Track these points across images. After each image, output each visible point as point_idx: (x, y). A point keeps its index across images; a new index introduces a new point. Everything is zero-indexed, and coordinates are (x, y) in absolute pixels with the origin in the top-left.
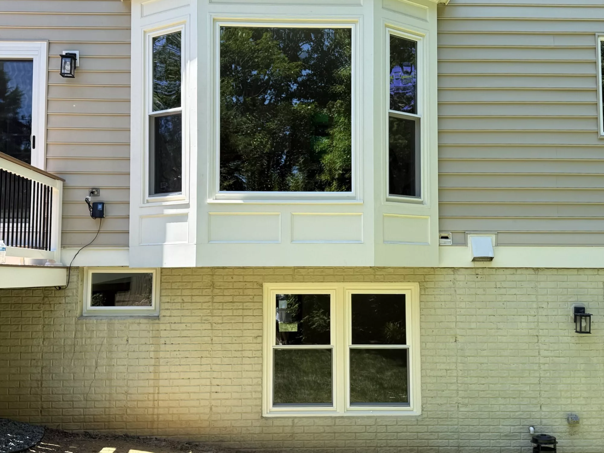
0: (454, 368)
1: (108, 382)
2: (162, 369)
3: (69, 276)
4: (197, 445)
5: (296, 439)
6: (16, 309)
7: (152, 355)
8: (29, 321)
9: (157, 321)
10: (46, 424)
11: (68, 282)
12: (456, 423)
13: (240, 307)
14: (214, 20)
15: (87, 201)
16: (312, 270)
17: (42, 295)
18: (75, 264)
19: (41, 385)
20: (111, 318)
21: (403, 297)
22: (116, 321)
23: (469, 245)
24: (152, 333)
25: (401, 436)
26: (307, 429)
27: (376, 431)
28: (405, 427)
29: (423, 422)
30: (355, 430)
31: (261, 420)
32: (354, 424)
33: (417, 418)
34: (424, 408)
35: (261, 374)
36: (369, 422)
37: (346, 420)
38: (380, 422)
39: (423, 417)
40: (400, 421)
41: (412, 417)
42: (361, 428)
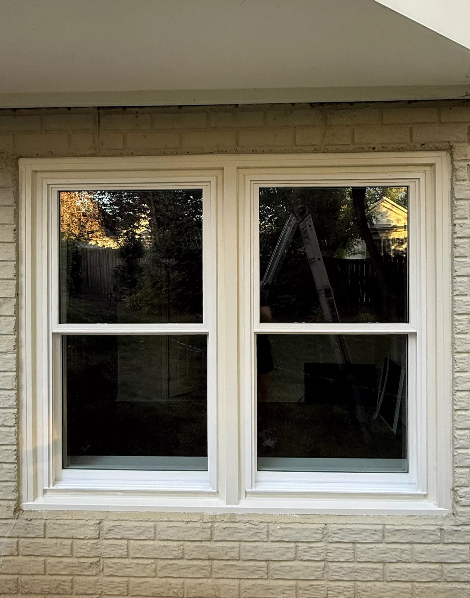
25: (394, 572)
26: (137, 548)
27: (324, 557)
28: (407, 546)
29: (457, 534)
30: (268, 554)
31: (14, 522)
32: (264, 537)
33: (439, 523)
34: (461, 498)
35: (14, 398)
36: (306, 533)
37: (243, 527)
38: (336, 534)
39: (459, 523)
40: (392, 532)
41: (425, 522)
42: (283, 548)
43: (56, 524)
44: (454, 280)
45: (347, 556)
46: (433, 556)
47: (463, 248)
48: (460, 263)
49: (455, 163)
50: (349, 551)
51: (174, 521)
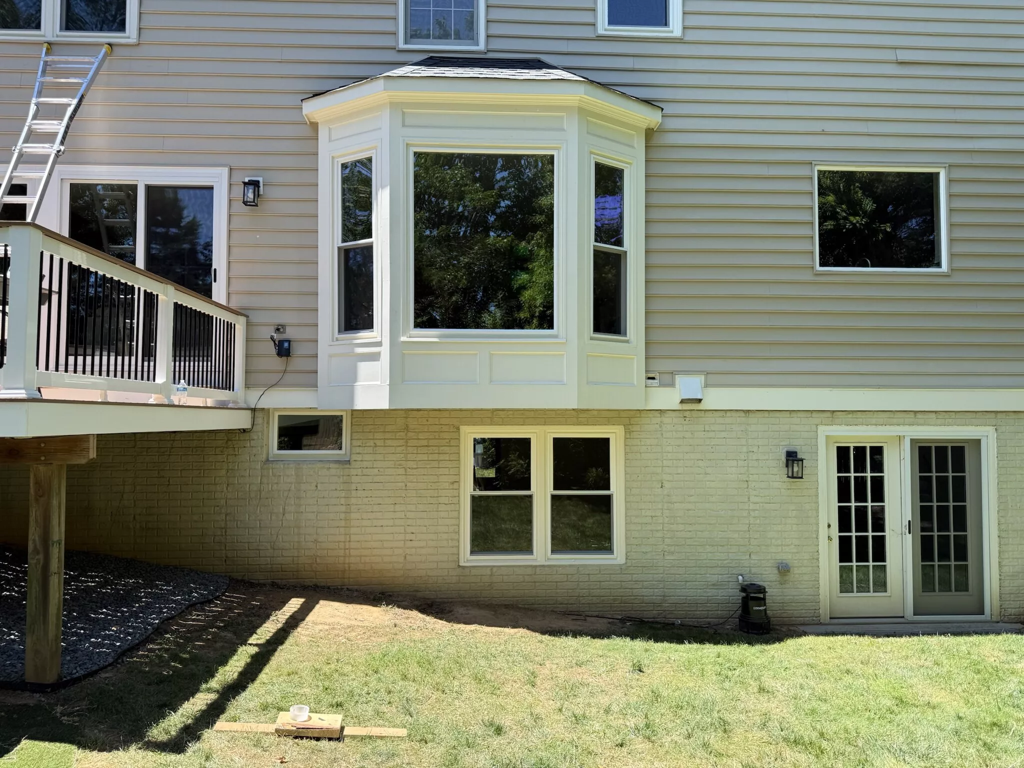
0: (660, 514)
1: (296, 530)
2: (353, 516)
3: (254, 418)
4: (390, 596)
5: (494, 588)
6: (198, 453)
7: (343, 501)
8: (212, 465)
9: (348, 466)
10: (231, 574)
11: (253, 425)
12: (661, 572)
13: (436, 452)
14: (407, 144)
15: (272, 338)
16: (511, 412)
17: (226, 438)
18: (260, 406)
19: (226, 532)
20: (298, 462)
21: (607, 441)
22: (305, 466)
23: (677, 386)
24: (343, 478)
25: (604, 586)
27: (577, 580)
28: (608, 575)
29: (627, 570)
30: (557, 579)
31: (458, 569)
32: (555, 573)
33: (621, 566)
34: (628, 556)
39: (628, 566)
41: (615, 566)
42: (563, 577)
43: (474, 569)
44: (625, 475)
46: (618, 579)
47: (628, 463)
50: (587, 578)
51: (521, 567)
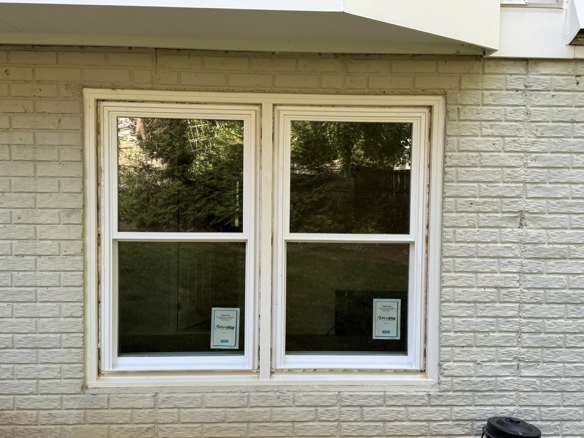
25: (392, 429)
26: (186, 414)
27: (337, 418)
28: (402, 409)
29: (441, 399)
30: (293, 416)
31: (82, 396)
32: (290, 403)
33: (428, 390)
34: (444, 370)
35: (82, 293)
36: (324, 399)
37: (273, 395)
38: (347, 399)
39: (443, 389)
40: (391, 397)
41: (417, 389)
42: (305, 411)
43: (118, 397)
44: (444, 200)
45: (356, 417)
46: (422, 415)
47: (451, 174)
48: (449, 187)
49: (448, 106)
50: (357, 413)
51: (217, 392)
